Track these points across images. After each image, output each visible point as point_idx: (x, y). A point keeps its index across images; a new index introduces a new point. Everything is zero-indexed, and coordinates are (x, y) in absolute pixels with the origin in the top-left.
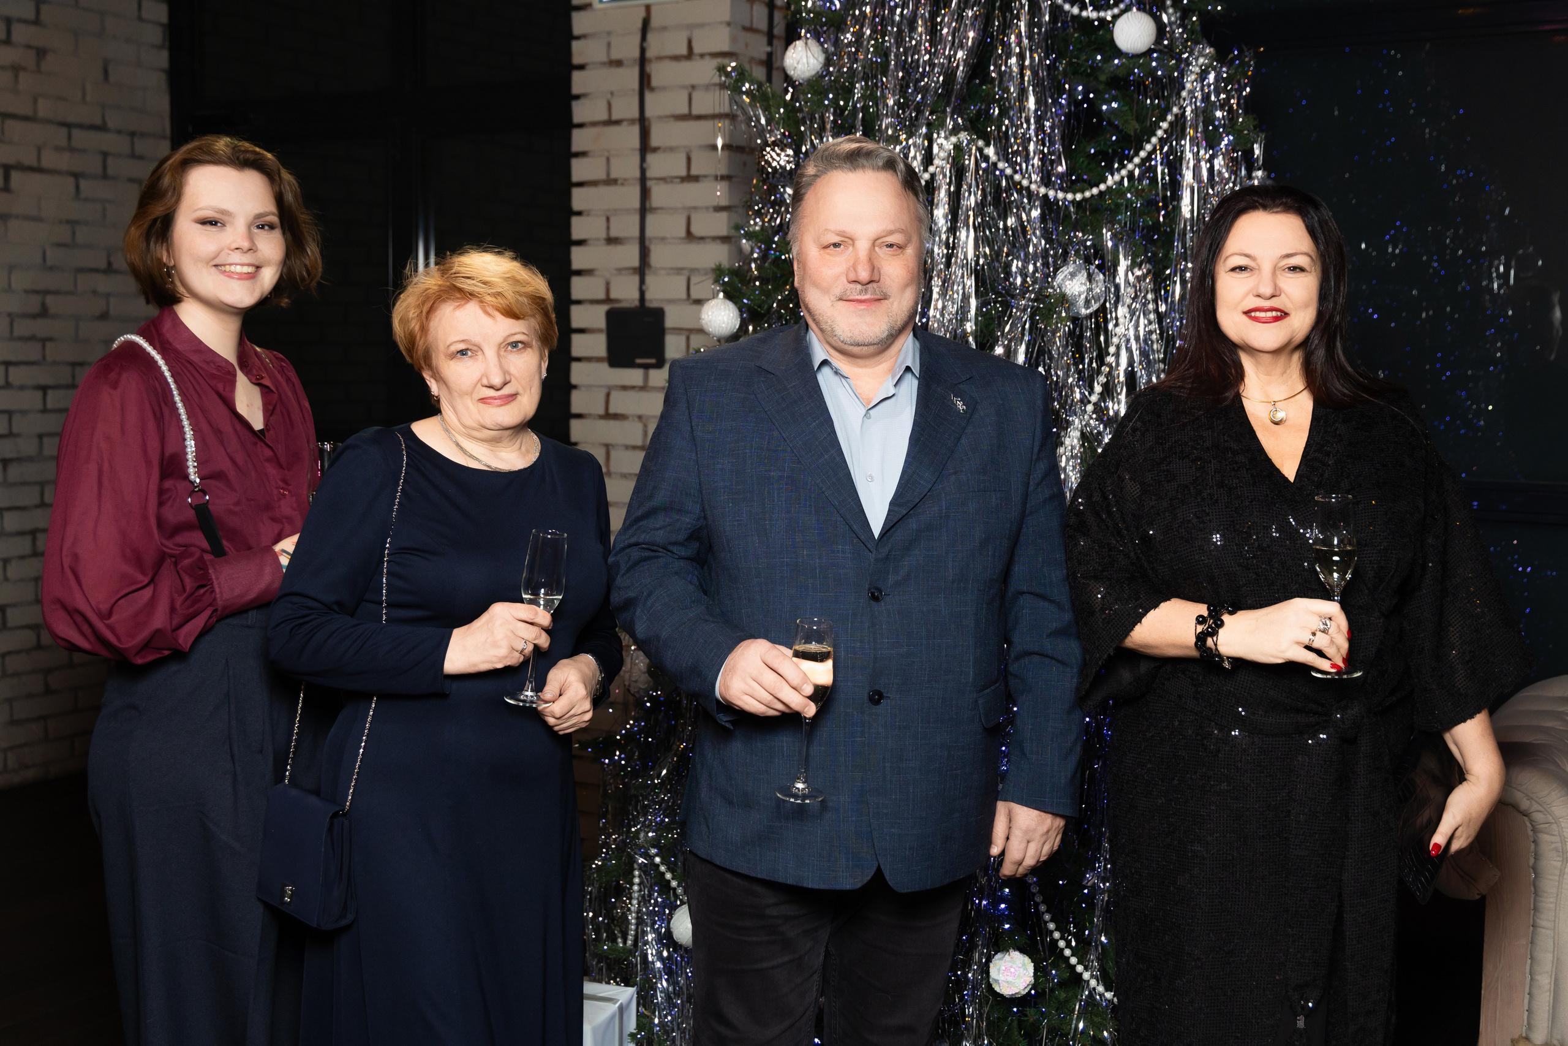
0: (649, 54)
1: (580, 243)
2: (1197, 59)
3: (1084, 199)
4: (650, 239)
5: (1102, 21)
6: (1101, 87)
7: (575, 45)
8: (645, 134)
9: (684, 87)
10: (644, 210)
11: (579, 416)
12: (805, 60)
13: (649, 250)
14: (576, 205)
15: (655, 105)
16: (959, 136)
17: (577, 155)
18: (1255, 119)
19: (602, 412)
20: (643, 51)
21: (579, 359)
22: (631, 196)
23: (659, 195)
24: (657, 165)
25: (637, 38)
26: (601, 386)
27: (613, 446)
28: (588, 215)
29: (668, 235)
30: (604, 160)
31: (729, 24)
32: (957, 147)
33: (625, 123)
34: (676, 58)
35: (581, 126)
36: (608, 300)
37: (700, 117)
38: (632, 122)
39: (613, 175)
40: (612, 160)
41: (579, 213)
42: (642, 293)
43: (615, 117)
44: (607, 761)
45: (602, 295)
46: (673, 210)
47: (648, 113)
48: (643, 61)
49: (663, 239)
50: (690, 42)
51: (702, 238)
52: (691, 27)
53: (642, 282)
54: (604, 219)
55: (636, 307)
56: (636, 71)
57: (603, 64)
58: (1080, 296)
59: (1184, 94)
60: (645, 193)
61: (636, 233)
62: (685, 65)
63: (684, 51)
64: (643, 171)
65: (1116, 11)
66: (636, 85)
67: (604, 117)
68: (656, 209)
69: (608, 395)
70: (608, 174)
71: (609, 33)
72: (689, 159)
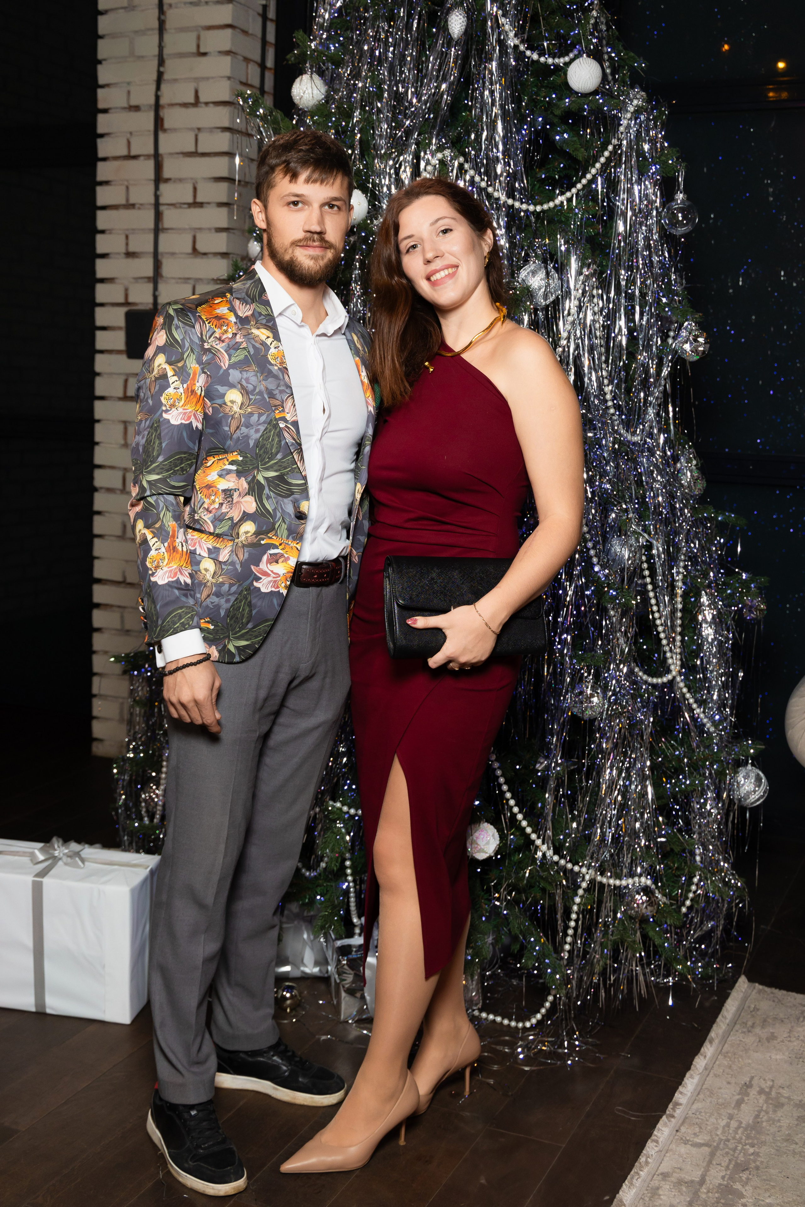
0: (162, 101)
1: (104, 256)
2: (631, 101)
3: (543, 211)
4: (162, 254)
5: (557, 66)
6: (556, 120)
7: (100, 92)
8: (158, 167)
9: (192, 129)
10: (157, 230)
11: (102, 398)
12: (310, 91)
13: (161, 263)
14: (100, 225)
15: (167, 143)
16: (445, 152)
17: (101, 183)
18: (678, 151)
19: (121, 395)
20: (157, 98)
21: (102, 352)
22: (148, 218)
23: (170, 217)
24: (168, 193)
25: (153, 87)
26: (120, 374)
27: (130, 422)
28: (110, 233)
29: (177, 251)
30: (124, 188)
31: (229, 78)
32: (442, 162)
33: (142, 158)
34: (185, 105)
35: (104, 159)
36: (127, 303)
37: (204, 155)
38: (148, 157)
39: (132, 201)
40: (131, 188)
41: (103, 232)
42: (155, 298)
43: (133, 153)
44: (136, 673)
45: (122, 300)
46: (180, 230)
47: (161, 151)
48: (157, 107)
49: (173, 254)
50: (196, 92)
51: (205, 254)
52: (197, 80)
53: (155, 289)
54: (124, 237)
55: (150, 310)
56: (152, 114)
57: (124, 108)
58: (540, 289)
59: (622, 129)
60: (158, 216)
61: (151, 249)
62: (192, 111)
63: (192, 100)
64: (157, 197)
65: (567, 59)
66: (151, 127)
67: (125, 152)
68: (167, 229)
69: (126, 381)
70: (127, 200)
71: (129, 83)
72: (195, 189)
